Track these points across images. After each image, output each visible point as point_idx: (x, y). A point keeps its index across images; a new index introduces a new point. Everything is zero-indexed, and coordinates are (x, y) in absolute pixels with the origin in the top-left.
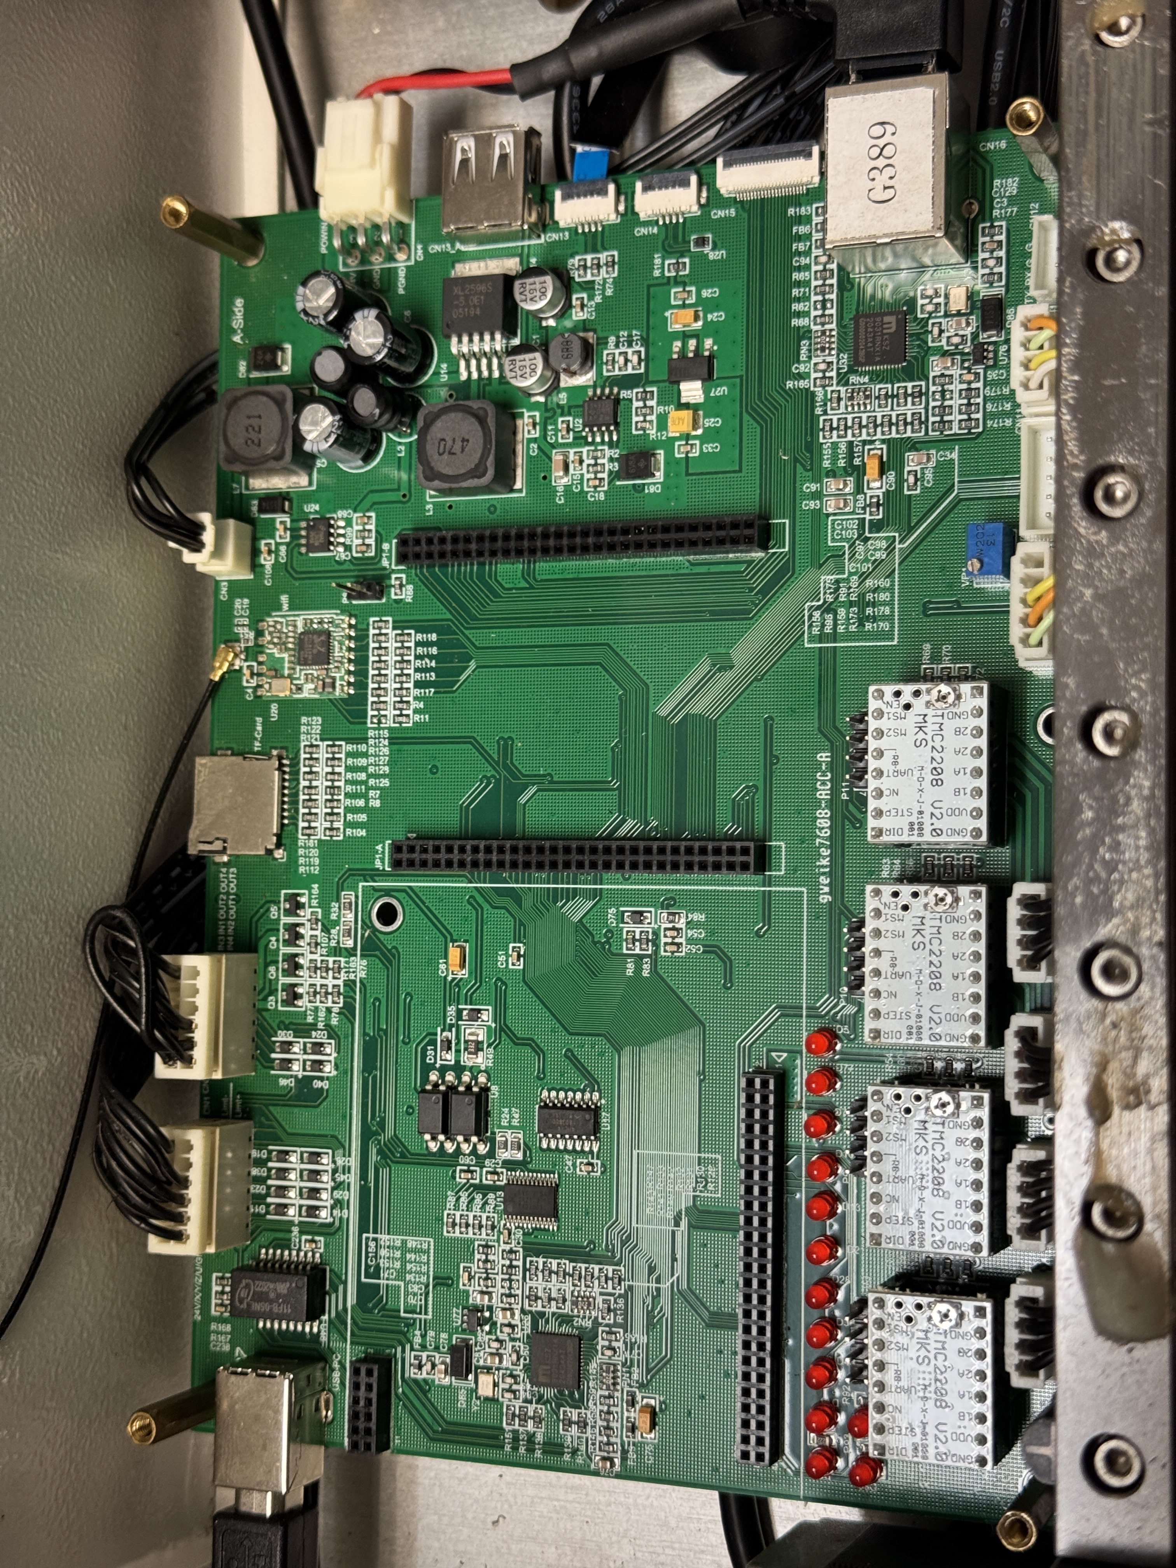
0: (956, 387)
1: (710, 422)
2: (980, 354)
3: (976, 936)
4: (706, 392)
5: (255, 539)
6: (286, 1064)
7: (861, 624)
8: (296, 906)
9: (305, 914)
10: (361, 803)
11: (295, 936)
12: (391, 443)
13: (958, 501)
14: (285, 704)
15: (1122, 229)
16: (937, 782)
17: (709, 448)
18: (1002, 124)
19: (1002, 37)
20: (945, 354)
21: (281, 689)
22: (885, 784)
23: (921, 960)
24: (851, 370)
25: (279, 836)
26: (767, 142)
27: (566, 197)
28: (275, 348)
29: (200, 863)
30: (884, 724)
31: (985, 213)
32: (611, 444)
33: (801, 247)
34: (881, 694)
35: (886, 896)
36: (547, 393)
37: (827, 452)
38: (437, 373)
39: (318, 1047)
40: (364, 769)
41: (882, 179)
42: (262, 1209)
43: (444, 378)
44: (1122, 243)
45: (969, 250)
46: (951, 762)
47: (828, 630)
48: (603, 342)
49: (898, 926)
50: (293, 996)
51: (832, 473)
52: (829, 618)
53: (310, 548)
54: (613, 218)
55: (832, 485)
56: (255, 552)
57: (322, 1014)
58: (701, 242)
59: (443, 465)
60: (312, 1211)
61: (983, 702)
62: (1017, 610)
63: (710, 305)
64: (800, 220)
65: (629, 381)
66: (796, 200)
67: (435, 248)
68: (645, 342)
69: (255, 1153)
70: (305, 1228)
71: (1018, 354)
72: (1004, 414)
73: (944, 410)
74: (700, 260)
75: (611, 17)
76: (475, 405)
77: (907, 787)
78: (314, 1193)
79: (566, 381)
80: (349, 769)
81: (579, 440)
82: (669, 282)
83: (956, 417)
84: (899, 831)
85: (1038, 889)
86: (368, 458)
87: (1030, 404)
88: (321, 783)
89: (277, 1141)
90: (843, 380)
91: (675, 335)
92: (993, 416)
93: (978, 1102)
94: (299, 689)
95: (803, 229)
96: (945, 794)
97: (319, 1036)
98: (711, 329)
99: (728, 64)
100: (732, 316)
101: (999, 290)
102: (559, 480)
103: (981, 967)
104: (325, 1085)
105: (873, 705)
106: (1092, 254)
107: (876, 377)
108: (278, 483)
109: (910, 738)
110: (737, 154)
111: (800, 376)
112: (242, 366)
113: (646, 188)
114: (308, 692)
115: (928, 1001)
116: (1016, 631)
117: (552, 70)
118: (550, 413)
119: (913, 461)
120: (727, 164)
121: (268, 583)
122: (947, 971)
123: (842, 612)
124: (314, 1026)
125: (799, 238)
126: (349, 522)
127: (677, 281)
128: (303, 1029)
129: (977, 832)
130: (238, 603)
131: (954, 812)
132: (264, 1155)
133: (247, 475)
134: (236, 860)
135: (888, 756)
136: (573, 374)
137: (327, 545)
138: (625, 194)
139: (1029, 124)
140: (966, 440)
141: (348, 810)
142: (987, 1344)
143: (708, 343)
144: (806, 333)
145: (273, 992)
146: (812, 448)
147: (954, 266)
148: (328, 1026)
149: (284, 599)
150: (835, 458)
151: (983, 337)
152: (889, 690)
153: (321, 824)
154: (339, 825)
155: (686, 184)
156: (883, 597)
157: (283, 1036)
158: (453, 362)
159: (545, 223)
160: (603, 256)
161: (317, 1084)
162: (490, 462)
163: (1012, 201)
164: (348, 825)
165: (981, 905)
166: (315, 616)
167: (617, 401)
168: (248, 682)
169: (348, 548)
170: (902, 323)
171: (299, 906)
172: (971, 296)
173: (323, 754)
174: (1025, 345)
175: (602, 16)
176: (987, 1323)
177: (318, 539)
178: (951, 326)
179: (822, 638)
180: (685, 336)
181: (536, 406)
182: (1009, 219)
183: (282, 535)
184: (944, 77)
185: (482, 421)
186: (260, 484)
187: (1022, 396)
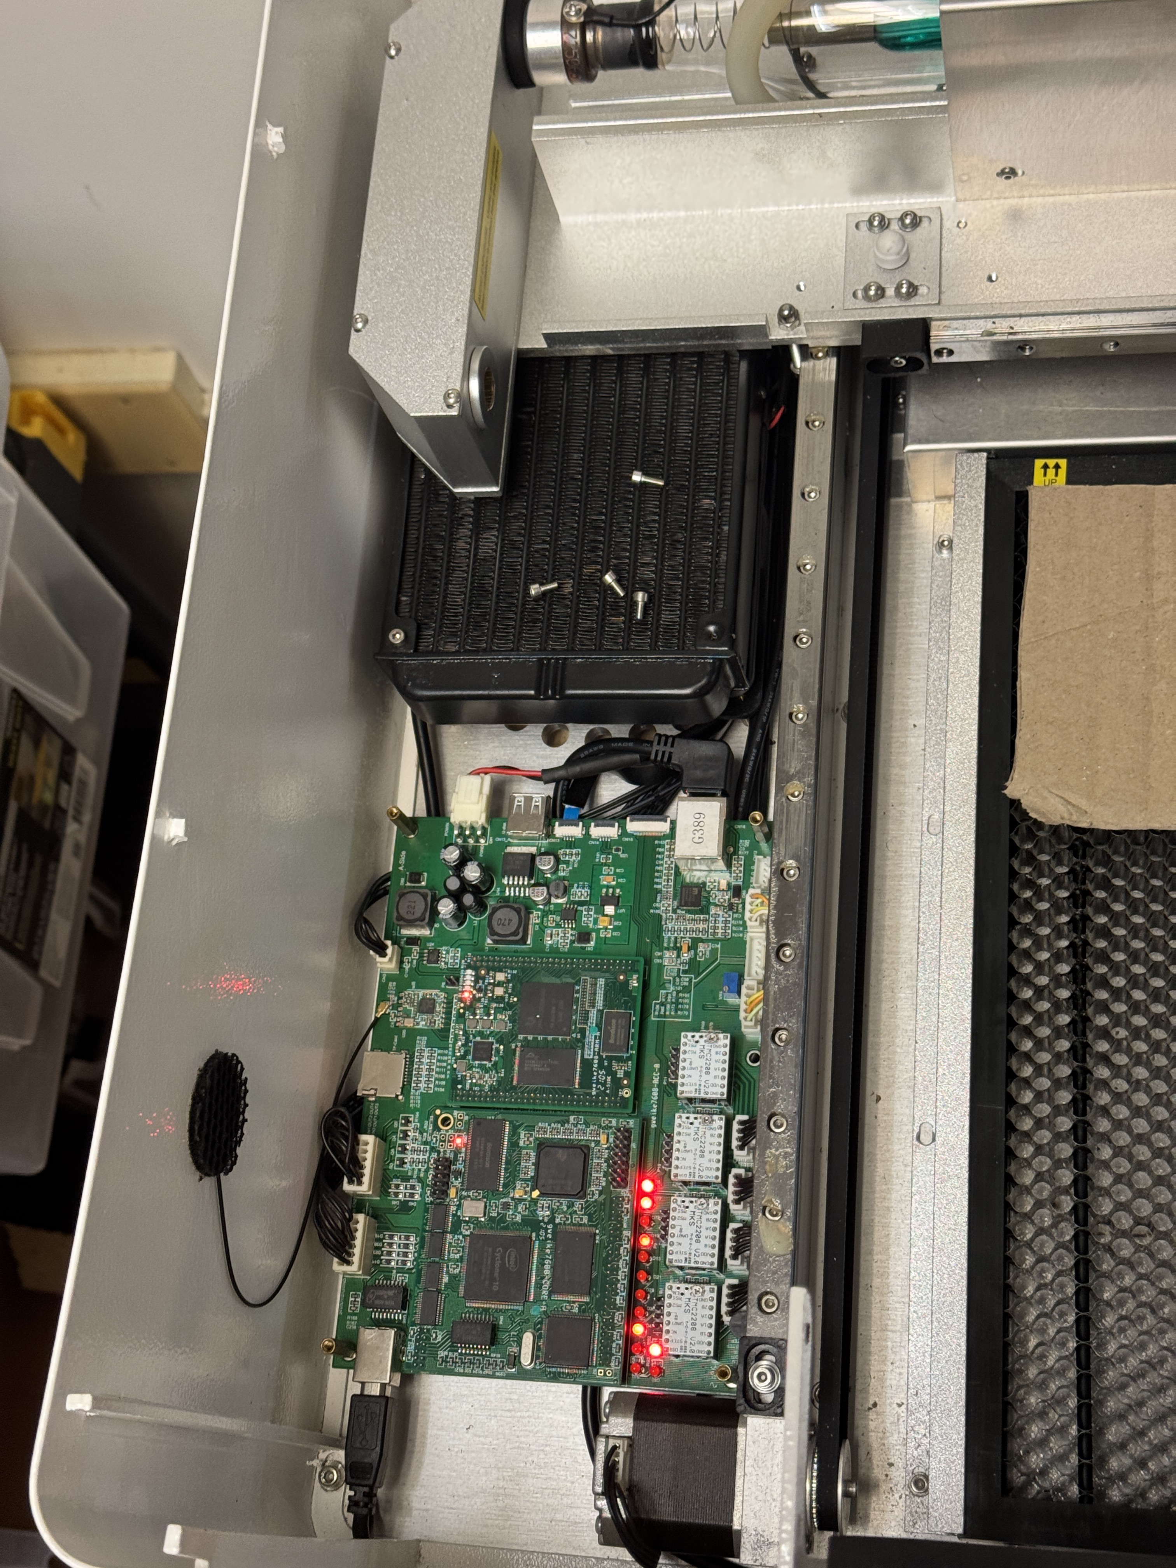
0: (721, 919)
1: (616, 923)
2: (731, 907)
3: (720, 1136)
4: (616, 910)
5: (402, 956)
6: (396, 1194)
7: (676, 1011)
8: (408, 1122)
9: (411, 1127)
10: (443, 1076)
11: (406, 1135)
12: (471, 920)
13: (719, 964)
14: (409, 1030)
15: (791, 862)
16: (707, 1073)
17: (615, 934)
18: (747, 819)
19: (745, 785)
20: (716, 905)
21: (409, 1023)
22: (686, 1072)
23: (697, 1145)
24: (678, 908)
25: (402, 1088)
26: (644, 814)
27: (561, 825)
28: (420, 874)
29: (362, 1100)
30: (687, 1048)
31: (736, 852)
32: (572, 929)
33: (660, 856)
34: (686, 1037)
35: (684, 1119)
36: (545, 905)
37: (666, 940)
38: (495, 892)
39: (413, 1187)
40: (446, 1061)
41: (698, 834)
42: (378, 1262)
43: (498, 894)
44: (792, 868)
45: (729, 865)
46: (713, 1065)
47: (662, 1013)
48: (572, 886)
49: (688, 1131)
50: (402, 1162)
51: (668, 949)
52: (663, 1008)
53: (429, 962)
54: (580, 836)
55: (667, 954)
56: (401, 962)
57: (416, 1172)
58: (618, 850)
59: (498, 929)
60: (404, 1263)
61: (728, 1042)
62: (743, 1007)
63: (619, 876)
64: (660, 846)
65: (582, 903)
66: (659, 838)
67: (498, 839)
68: (590, 887)
69: (377, 1236)
70: (399, 1271)
71: (748, 907)
72: (739, 932)
73: (715, 928)
74: (616, 857)
75: (586, 757)
76: (516, 906)
77: (695, 1074)
78: (405, 1254)
79: (554, 900)
80: (438, 1061)
81: (558, 926)
82: (603, 865)
83: (720, 931)
84: (691, 1092)
85: (745, 1117)
86: (460, 925)
87: (752, 927)
88: (425, 1067)
89: (388, 1229)
90: (674, 911)
91: (604, 886)
92: (735, 932)
93: (716, 1204)
94: (418, 1024)
95: (661, 850)
96: (710, 1078)
97: (412, 1182)
98: (619, 885)
99: (630, 779)
100: (629, 881)
101: (740, 883)
102: (548, 942)
103: (721, 1148)
104: (415, 1204)
105: (683, 1040)
106: (783, 870)
107: (689, 912)
108: (414, 932)
109: (698, 1054)
110: (636, 816)
111: (657, 908)
112: (403, 880)
113: (596, 826)
114: (422, 1025)
115: (698, 1162)
116: (742, 1014)
117: (562, 773)
118: (545, 914)
119: (701, 947)
120: (631, 820)
121: (406, 976)
122: (707, 1150)
123: (668, 1006)
124: (411, 1177)
125: (659, 853)
126: (448, 952)
127: (605, 864)
128: (406, 1178)
129: (722, 1094)
130: (390, 984)
131: (714, 1085)
132: (381, 1236)
133: (401, 927)
134: (379, 1100)
135: (688, 1061)
136: (557, 897)
137: (437, 962)
138: (587, 827)
139: (757, 821)
140: (724, 940)
141: (436, 1079)
142: (714, 1304)
143: (618, 891)
144: (660, 891)
145: (392, 1161)
146: (660, 938)
147: (721, 871)
148: (419, 1178)
149: (413, 983)
150: (669, 942)
151: (733, 900)
152: (690, 1034)
153: (422, 1085)
154: (432, 1086)
155: (613, 826)
156: (686, 1001)
157: (395, 1182)
158: (503, 887)
159: (549, 834)
160: (574, 851)
161: (411, 1204)
162: (521, 930)
163: (747, 849)
164: (435, 1086)
165: (723, 1123)
166: (429, 991)
167: (576, 911)
168: (393, 1020)
169: (446, 963)
170: (700, 892)
171: (409, 1122)
172: (729, 884)
173: (426, 1054)
174: (751, 904)
175: (582, 755)
176: (715, 1295)
177: (434, 958)
178: (720, 895)
179: (659, 1016)
180: (608, 887)
181: (539, 910)
182: (745, 856)
183: (415, 956)
184: (725, 799)
185: (519, 913)
186: (407, 932)
187: (749, 923)
